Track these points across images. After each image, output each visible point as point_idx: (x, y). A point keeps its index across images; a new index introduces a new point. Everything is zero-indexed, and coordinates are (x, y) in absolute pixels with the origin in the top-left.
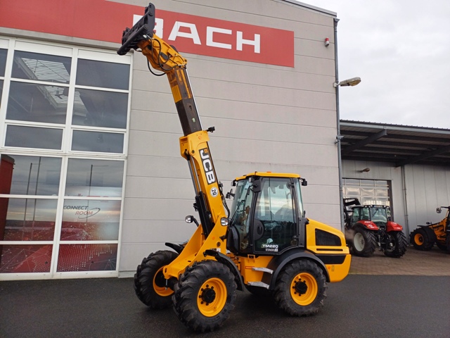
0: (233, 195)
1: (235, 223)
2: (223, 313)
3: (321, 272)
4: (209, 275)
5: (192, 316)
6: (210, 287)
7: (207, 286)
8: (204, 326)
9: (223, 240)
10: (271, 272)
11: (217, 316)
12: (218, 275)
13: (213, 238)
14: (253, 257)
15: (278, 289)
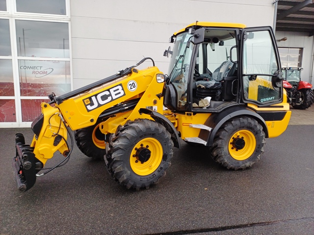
0: (171, 53)
1: (172, 81)
2: (159, 171)
3: (262, 129)
4: (142, 135)
5: (125, 176)
6: (145, 146)
7: (142, 145)
8: (139, 186)
9: (160, 98)
10: (209, 129)
11: (153, 174)
12: (153, 135)
13: (149, 96)
14: (191, 115)
15: (217, 146)
